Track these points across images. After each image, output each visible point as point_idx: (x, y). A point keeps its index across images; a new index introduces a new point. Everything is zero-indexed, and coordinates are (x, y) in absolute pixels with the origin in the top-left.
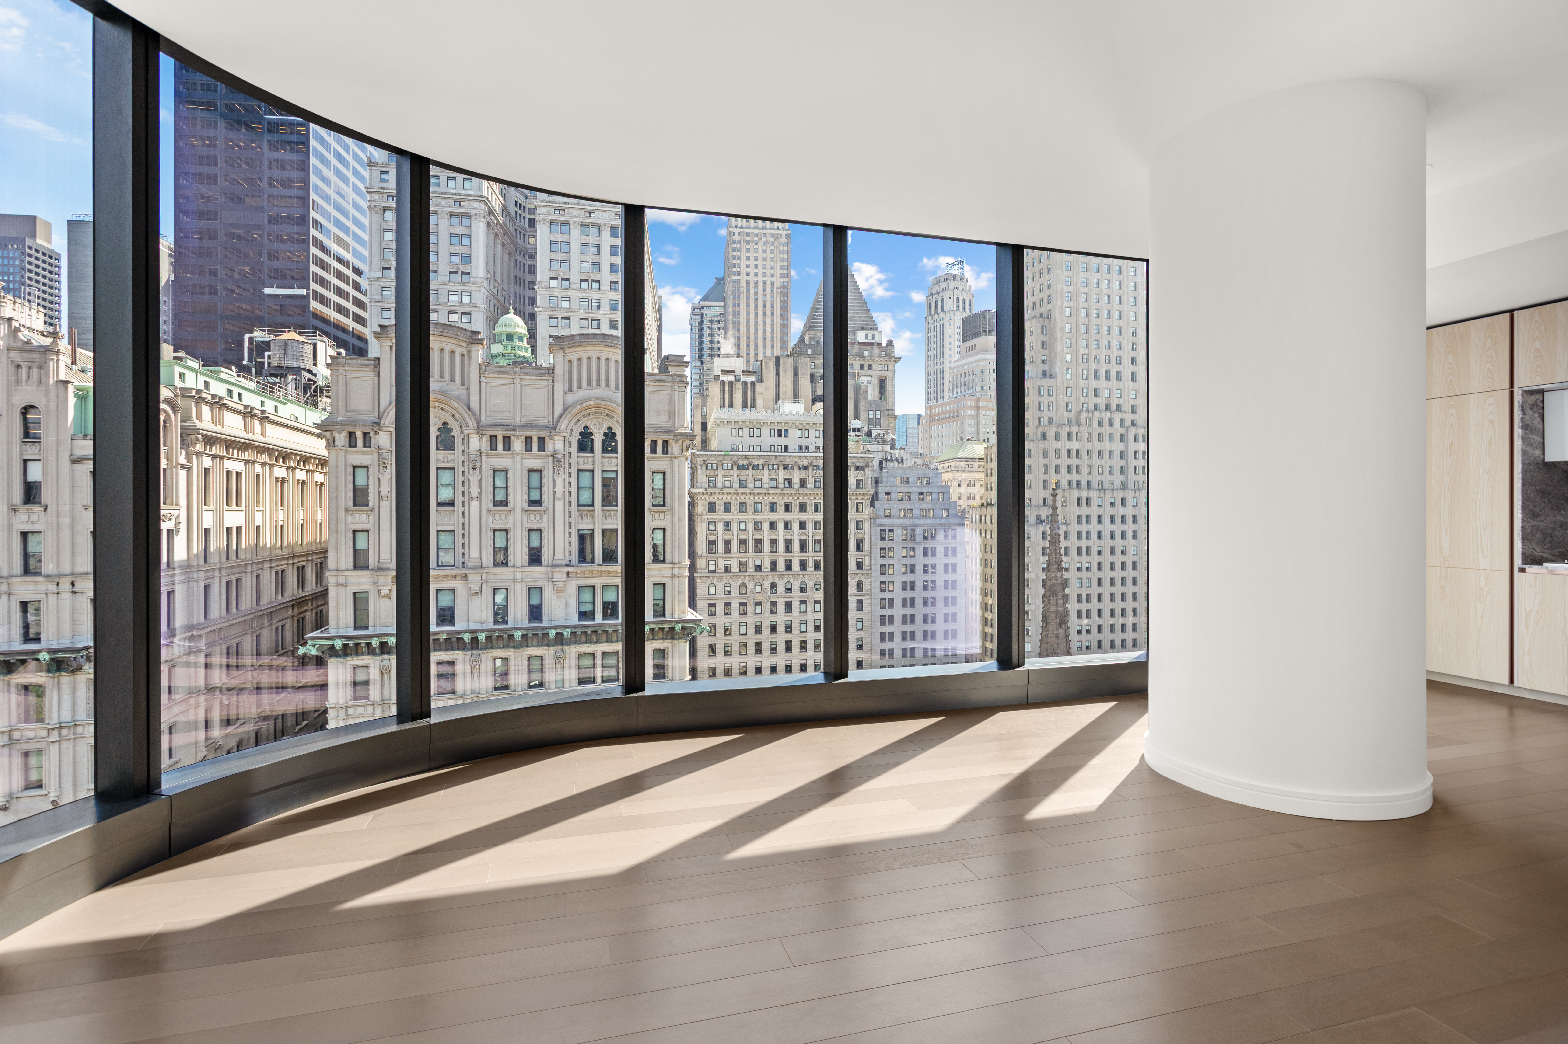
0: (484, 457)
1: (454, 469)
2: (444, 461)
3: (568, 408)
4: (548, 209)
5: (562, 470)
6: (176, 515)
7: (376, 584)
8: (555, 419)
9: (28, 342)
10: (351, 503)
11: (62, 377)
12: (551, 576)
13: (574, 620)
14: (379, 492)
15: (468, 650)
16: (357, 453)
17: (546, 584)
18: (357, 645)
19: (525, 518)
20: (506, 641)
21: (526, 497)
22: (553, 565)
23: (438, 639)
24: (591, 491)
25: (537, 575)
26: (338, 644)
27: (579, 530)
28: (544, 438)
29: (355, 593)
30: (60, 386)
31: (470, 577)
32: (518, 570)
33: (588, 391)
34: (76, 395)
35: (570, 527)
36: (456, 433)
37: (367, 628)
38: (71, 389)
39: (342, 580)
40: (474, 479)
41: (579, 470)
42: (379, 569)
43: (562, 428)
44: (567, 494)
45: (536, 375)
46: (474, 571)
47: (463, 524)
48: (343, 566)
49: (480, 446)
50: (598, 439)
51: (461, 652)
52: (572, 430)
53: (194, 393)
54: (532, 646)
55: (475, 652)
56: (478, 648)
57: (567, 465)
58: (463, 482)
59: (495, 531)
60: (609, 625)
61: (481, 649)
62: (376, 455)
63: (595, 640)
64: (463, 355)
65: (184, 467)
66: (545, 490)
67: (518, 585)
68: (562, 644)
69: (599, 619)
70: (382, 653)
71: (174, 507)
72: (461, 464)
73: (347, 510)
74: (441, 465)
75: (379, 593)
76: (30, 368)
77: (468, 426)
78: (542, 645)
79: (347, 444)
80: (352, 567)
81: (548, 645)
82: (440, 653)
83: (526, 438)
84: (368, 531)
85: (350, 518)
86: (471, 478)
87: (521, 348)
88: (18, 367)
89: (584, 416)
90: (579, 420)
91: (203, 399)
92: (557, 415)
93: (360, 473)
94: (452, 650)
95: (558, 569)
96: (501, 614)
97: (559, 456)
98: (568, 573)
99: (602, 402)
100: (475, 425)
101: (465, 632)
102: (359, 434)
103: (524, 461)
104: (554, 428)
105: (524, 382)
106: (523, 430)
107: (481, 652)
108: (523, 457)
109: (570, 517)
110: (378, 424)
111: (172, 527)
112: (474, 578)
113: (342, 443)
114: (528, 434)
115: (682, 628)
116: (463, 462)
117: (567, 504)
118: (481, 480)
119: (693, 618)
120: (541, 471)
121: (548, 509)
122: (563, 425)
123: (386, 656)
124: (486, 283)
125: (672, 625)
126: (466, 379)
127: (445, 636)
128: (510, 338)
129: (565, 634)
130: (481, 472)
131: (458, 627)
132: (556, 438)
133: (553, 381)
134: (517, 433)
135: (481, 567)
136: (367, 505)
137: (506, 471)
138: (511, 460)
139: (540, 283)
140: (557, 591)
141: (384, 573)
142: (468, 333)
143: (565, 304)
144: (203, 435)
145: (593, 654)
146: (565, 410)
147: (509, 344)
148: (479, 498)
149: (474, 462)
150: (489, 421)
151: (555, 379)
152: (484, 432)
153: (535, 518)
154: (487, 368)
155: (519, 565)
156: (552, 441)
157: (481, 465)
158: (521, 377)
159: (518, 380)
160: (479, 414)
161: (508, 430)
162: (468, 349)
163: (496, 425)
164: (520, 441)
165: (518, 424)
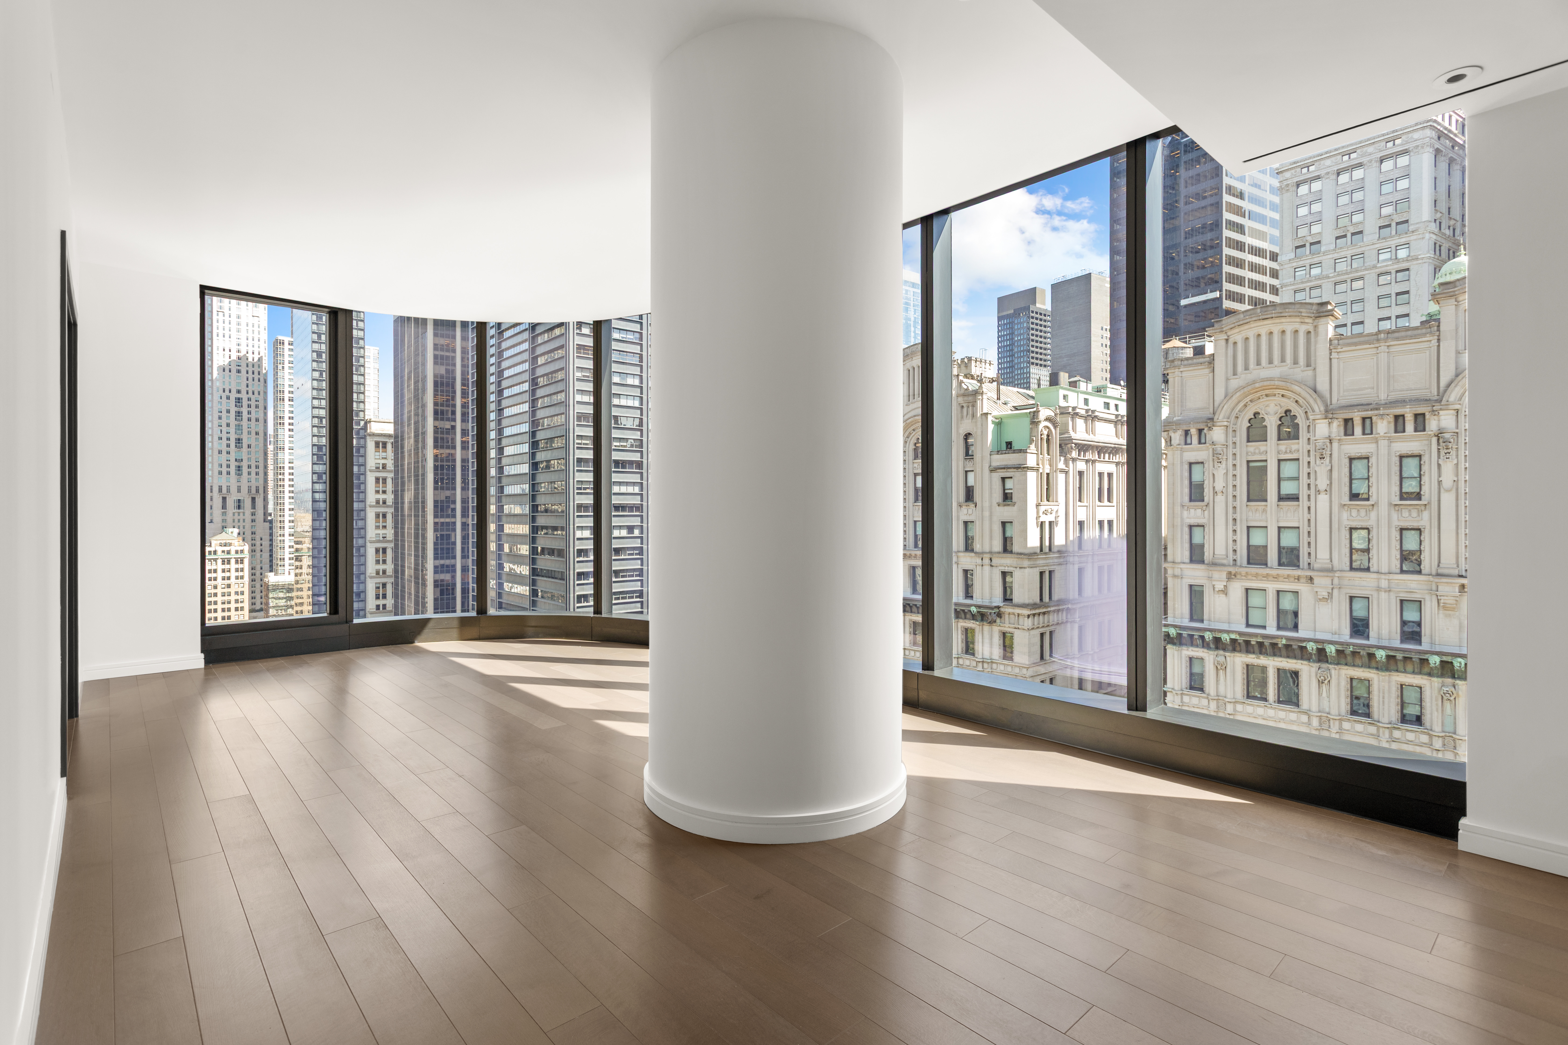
0: (1335, 445)
1: (1298, 459)
2: (1286, 452)
5: (1453, 453)
6: (1055, 510)
7: (1210, 578)
8: (1442, 389)
9: (967, 389)
10: (1187, 498)
11: (985, 411)
12: (1434, 588)
14: (1214, 488)
15: (1314, 662)
16: (1193, 450)
17: (1427, 597)
18: (1191, 636)
19: (1395, 516)
20: (1366, 659)
21: (1397, 488)
22: (1438, 575)
23: (1277, 644)
25: (1413, 585)
26: (1173, 632)
28: (1422, 415)
29: (1191, 586)
30: (984, 417)
31: (1316, 580)
32: (1383, 576)
34: (993, 422)
36: (1301, 421)
37: (1202, 621)
38: (990, 418)
39: (1177, 572)
40: (1321, 470)
42: (1214, 564)
43: (1452, 399)
44: (1463, 484)
45: (1411, 337)
46: (1322, 574)
47: (1309, 520)
48: (1178, 560)
49: (1330, 432)
51: (1305, 662)
53: (1070, 410)
54: (1405, 672)
55: (1325, 665)
56: (1327, 662)
57: (1463, 446)
58: (1309, 474)
59: (1351, 529)
61: (1331, 663)
62: (1211, 450)
64: (1309, 332)
65: (1062, 471)
66: (1425, 479)
67: (1383, 595)
68: (1453, 677)
70: (1217, 648)
71: (1055, 503)
72: (1306, 453)
73: (1183, 506)
74: (1282, 457)
75: (1214, 589)
76: (968, 407)
77: (1313, 411)
78: (1420, 673)
79: (1183, 442)
80: (1188, 560)
81: (1430, 674)
82: (1280, 659)
83: (1397, 417)
84: (1203, 526)
85: (1185, 513)
86: (1317, 469)
88: (962, 407)
91: (1077, 414)
92: (1443, 383)
93: (1196, 469)
94: (1295, 658)
95: (1444, 580)
96: (1360, 627)
97: (1447, 436)
98: (1463, 587)
100: (1322, 409)
101: (1309, 640)
102: (1194, 431)
103: (1393, 445)
104: (1439, 400)
105: (1392, 349)
106: (1389, 408)
107: (1331, 666)
108: (1390, 440)
109: (1467, 513)
110: (1212, 419)
111: (1053, 519)
112: (1322, 581)
113: (1178, 442)
114: (1398, 411)
116: (1309, 451)
117: (1463, 496)
118: (1331, 470)
120: (1420, 456)
121: (1430, 503)
122: (1453, 396)
123: (1221, 652)
126: (1313, 359)
127: (1284, 641)
129: (1456, 665)
130: (1331, 462)
131: (1302, 634)
132: (1441, 412)
133: (1439, 340)
134: (1381, 412)
135: (1332, 570)
136: (1203, 501)
137: (1368, 458)
138: (1374, 445)
140: (1445, 608)
141: (1219, 568)
142: (1315, 307)
144: (1076, 444)
146: (1457, 375)
148: (1329, 490)
149: (1321, 451)
150: (1343, 402)
151: (1441, 338)
152: (1335, 416)
153: (1410, 515)
154: (1341, 341)
155: (1383, 572)
156: (1435, 417)
157: (1331, 455)
158: (1387, 344)
159: (1383, 348)
160: (1328, 396)
161: (1367, 410)
162: (1315, 324)
163: (1351, 406)
164: (1385, 422)
165: (1383, 402)
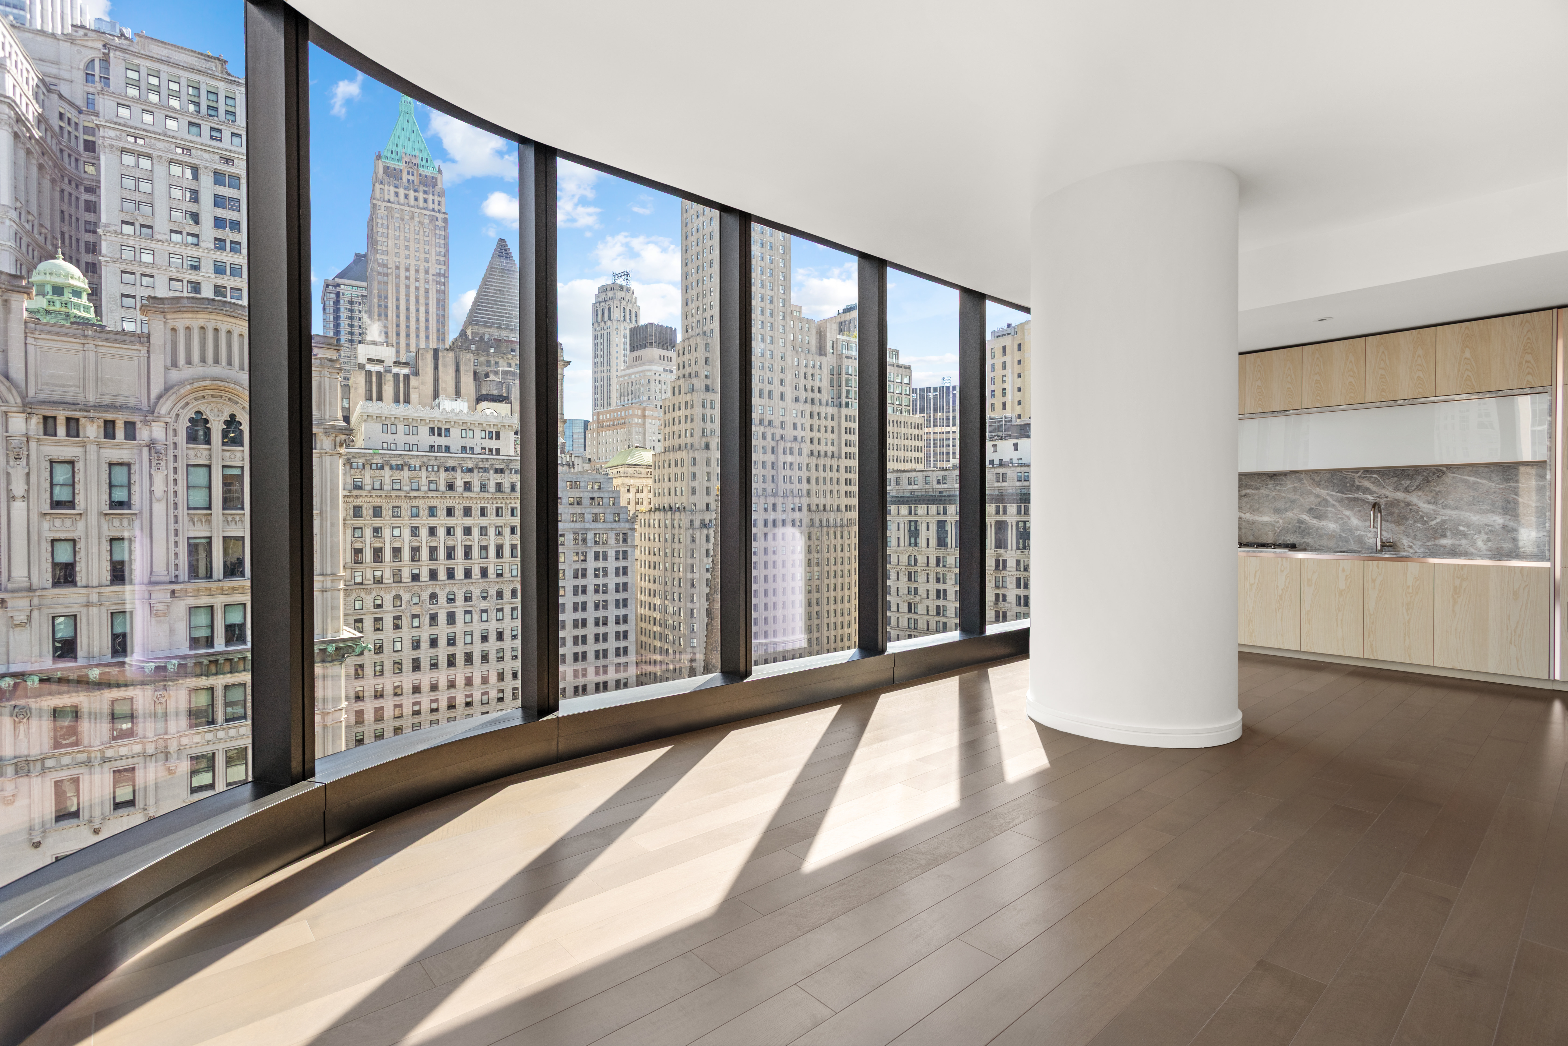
0: (33, 445)
3: (172, 387)
4: (118, 133)
5: (163, 464)
8: (152, 400)
12: (145, 596)
13: (184, 649)
15: (7, 701)
17: (139, 606)
19: (105, 525)
20: (74, 683)
21: (107, 497)
22: (149, 583)
24: (207, 491)
25: (125, 596)
27: (189, 538)
28: (134, 424)
31: (11, 603)
32: (95, 590)
33: (201, 368)
35: (176, 535)
40: (17, 473)
41: (188, 465)
43: (163, 412)
44: (171, 495)
45: (121, 342)
46: (18, 595)
49: (27, 429)
50: (217, 429)
52: (178, 415)
54: (117, 687)
55: (20, 702)
56: (24, 697)
57: (171, 459)
59: (53, 541)
60: (234, 652)
61: (30, 698)
63: (214, 671)
66: (135, 489)
67: (94, 610)
68: (165, 681)
69: (220, 645)
78: (132, 685)
81: (143, 684)
83: (106, 422)
86: (11, 471)
87: (77, 306)
89: (196, 399)
90: (188, 404)
92: (154, 395)
95: (157, 588)
96: (64, 649)
97: (158, 447)
98: (173, 592)
99: (223, 384)
100: (19, 400)
103: (102, 451)
104: (150, 412)
105: (100, 350)
106: (100, 412)
107: (29, 701)
108: (99, 446)
109: (176, 522)
112: (18, 604)
114: (110, 416)
115: (337, 648)
117: (171, 506)
118: (28, 474)
119: (351, 636)
120: (129, 465)
121: (141, 512)
122: (164, 408)
124: (14, 215)
125: (324, 646)
128: (58, 290)
129: (170, 667)
130: (28, 464)
132: (153, 424)
133: (148, 352)
134: (92, 415)
135: (30, 589)
137: (73, 463)
138: (80, 450)
139: (106, 225)
140: (157, 615)
142: (4, 277)
143: (147, 258)
145: (212, 689)
146: (167, 389)
147: (57, 300)
148: (26, 497)
149: (18, 450)
150: (42, 396)
151: (151, 350)
152: (33, 411)
153: (121, 524)
154: (38, 326)
155: (94, 585)
156: (147, 428)
157: (28, 455)
158: (95, 343)
159: (90, 346)
160: (24, 386)
161: (75, 410)
162: (4, 297)
163: (53, 402)
164: (95, 425)
165: (92, 404)
